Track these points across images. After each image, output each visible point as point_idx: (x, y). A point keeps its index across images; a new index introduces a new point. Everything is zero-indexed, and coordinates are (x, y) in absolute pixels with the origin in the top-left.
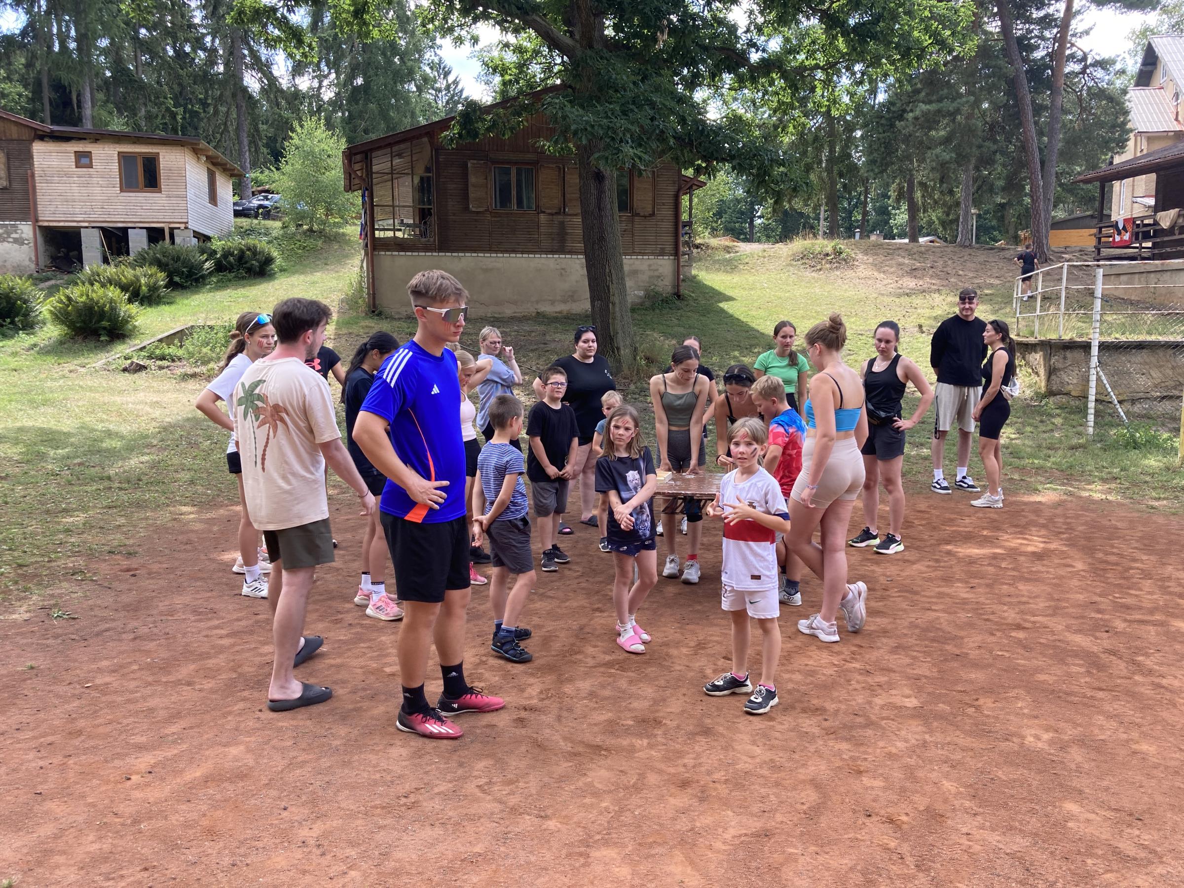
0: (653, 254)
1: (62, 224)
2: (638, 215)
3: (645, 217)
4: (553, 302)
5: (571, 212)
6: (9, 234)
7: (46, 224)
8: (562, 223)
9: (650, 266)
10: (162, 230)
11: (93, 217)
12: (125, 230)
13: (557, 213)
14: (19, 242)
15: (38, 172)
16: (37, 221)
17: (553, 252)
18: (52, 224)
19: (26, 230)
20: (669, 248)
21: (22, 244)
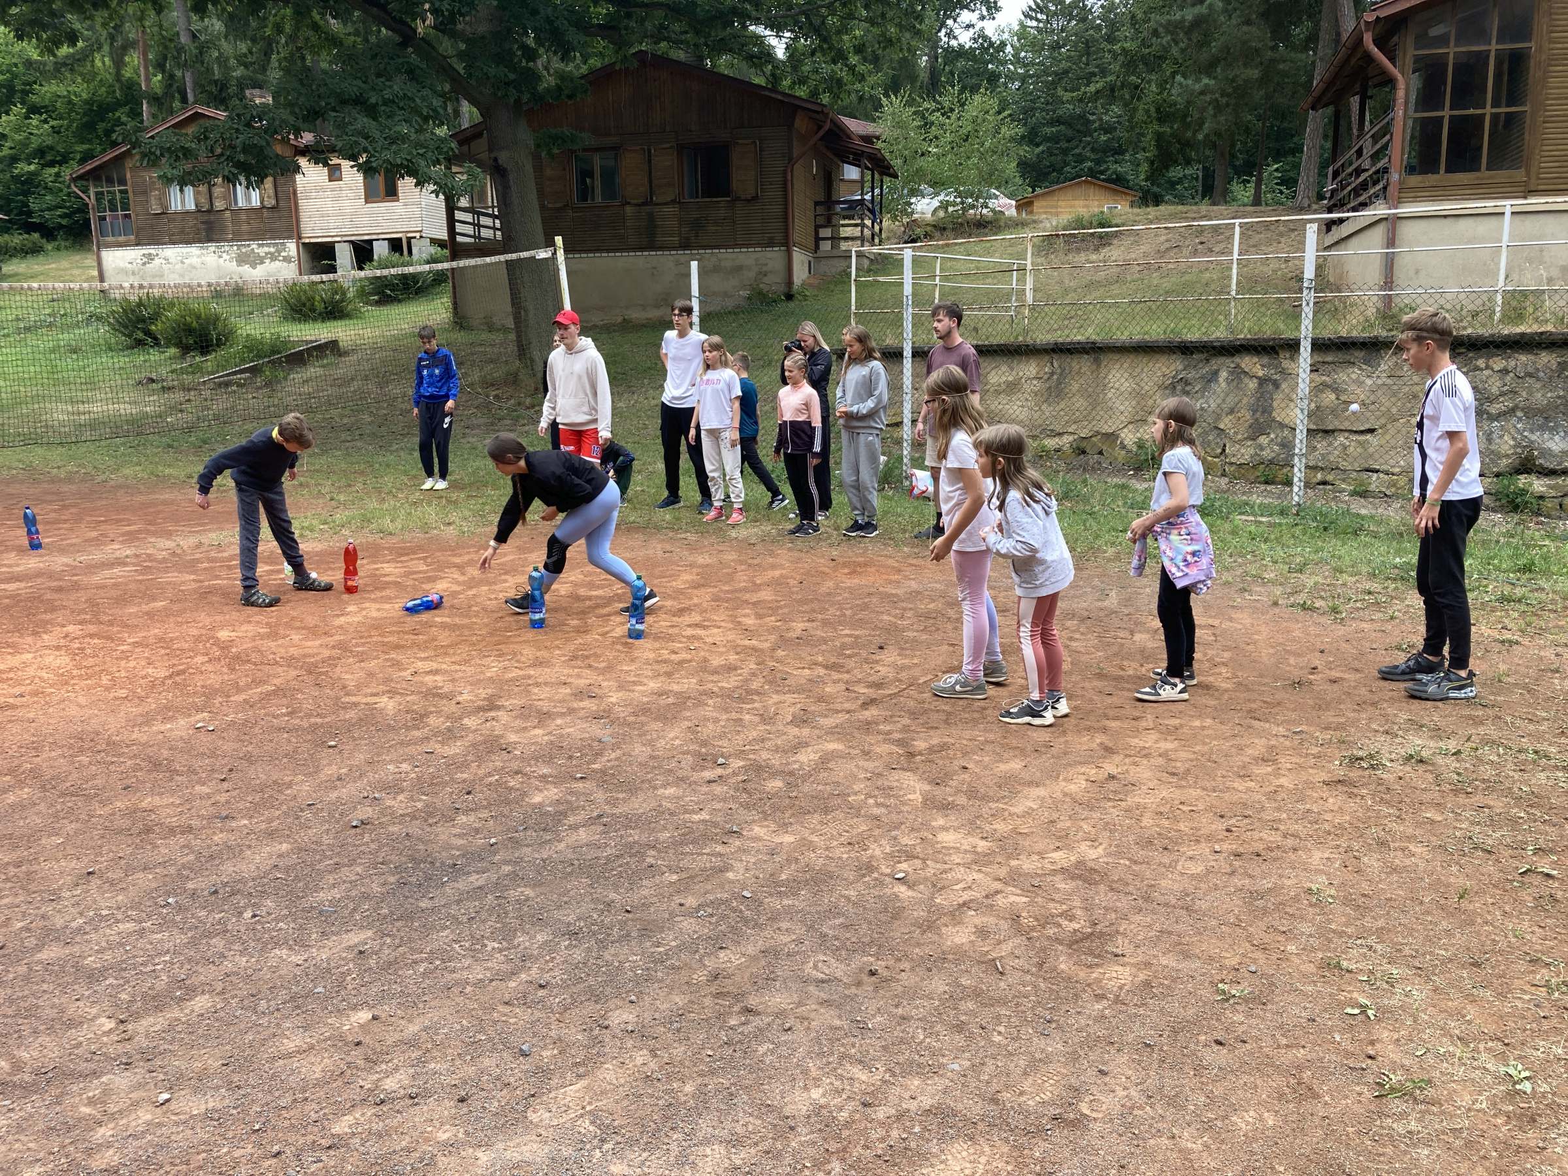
0: (759, 245)
1: (319, 240)
2: (738, 199)
3: (748, 201)
4: (644, 307)
5: (659, 201)
6: (279, 252)
7: (307, 241)
8: (651, 217)
9: (757, 260)
10: (400, 239)
11: (345, 231)
12: (370, 242)
13: (645, 204)
14: (287, 259)
15: (299, 189)
16: (300, 238)
17: (642, 249)
18: (313, 240)
19: (292, 247)
20: (779, 237)
21: (290, 262)
